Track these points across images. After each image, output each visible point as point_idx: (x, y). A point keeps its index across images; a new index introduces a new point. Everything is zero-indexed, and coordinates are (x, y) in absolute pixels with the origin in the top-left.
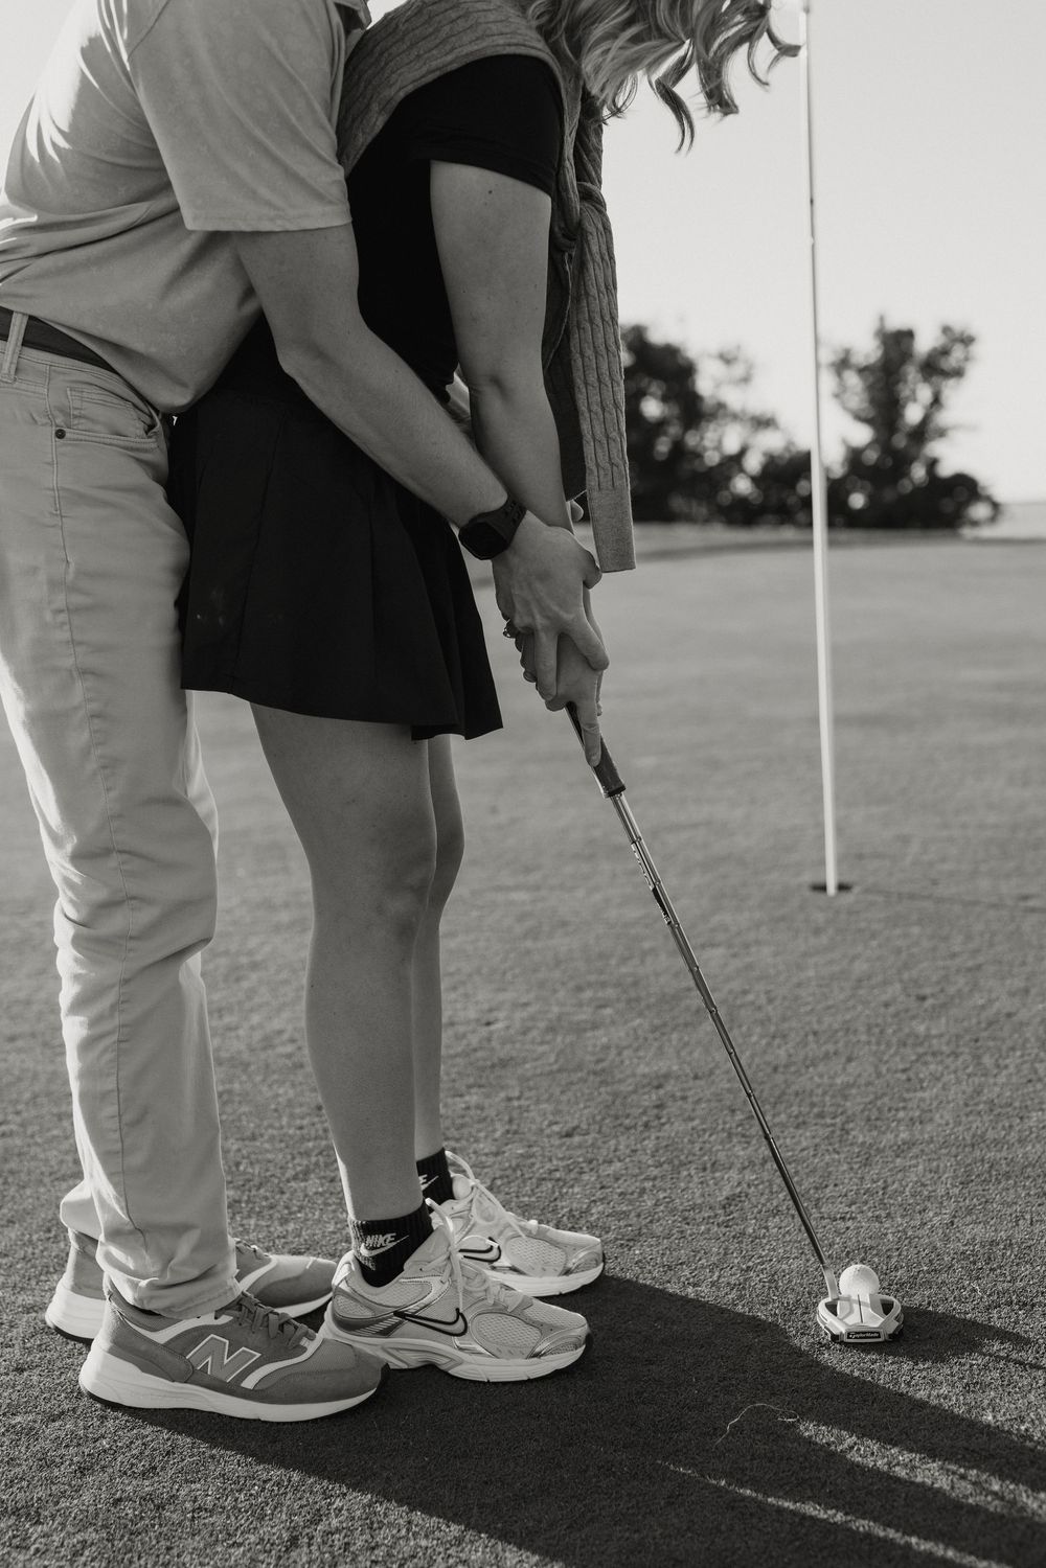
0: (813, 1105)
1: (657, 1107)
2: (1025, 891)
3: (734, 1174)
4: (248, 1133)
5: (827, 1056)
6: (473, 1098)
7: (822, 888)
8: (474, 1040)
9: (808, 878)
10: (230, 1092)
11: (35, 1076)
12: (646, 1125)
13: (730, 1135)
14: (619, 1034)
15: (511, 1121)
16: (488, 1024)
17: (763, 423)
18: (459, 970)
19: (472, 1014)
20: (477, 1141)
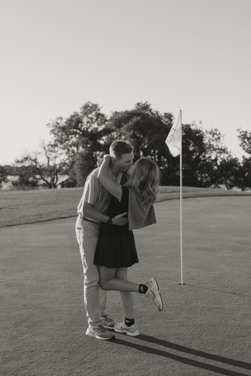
0: (163, 316)
1: (141, 316)
2: (214, 286)
3: (149, 324)
4: (83, 316)
5: (168, 310)
6: (115, 314)
7: (181, 284)
8: (117, 306)
9: (179, 282)
10: (80, 311)
11: (52, 308)
12: (139, 318)
13: (150, 320)
14: (139, 306)
15: (120, 317)
16: (119, 304)
17: (223, 151)
18: (116, 295)
19: (117, 302)
20: (115, 319)
